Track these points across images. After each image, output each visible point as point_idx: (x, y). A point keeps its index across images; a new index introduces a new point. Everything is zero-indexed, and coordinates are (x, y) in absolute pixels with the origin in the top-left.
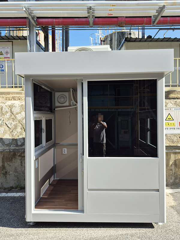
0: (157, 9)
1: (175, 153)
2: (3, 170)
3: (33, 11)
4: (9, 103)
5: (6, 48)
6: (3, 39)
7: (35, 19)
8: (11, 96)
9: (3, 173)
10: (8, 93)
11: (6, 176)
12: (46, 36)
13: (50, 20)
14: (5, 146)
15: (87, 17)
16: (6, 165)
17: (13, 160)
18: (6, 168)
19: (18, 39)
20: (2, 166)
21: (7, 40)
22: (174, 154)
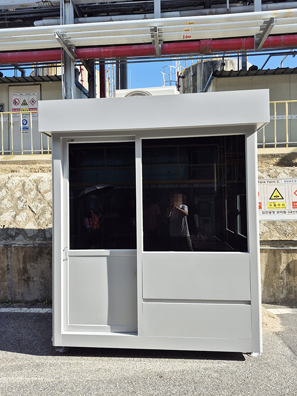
0: (262, 24)
1: (288, 251)
2: (24, 275)
3: (70, 38)
4: (35, 176)
5: (32, 94)
6: (28, 81)
7: (73, 50)
8: (38, 166)
9: (24, 280)
10: (34, 162)
11: (28, 284)
12: (91, 74)
13: (95, 50)
14: (28, 239)
15: (151, 43)
16: (28, 267)
17: (39, 260)
18: (28, 272)
19: (49, 81)
20: (23, 268)
21: (34, 83)
22: (285, 253)
